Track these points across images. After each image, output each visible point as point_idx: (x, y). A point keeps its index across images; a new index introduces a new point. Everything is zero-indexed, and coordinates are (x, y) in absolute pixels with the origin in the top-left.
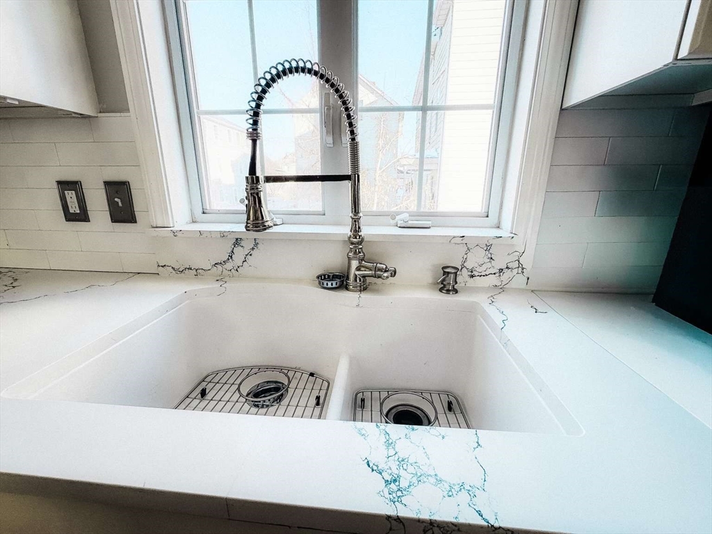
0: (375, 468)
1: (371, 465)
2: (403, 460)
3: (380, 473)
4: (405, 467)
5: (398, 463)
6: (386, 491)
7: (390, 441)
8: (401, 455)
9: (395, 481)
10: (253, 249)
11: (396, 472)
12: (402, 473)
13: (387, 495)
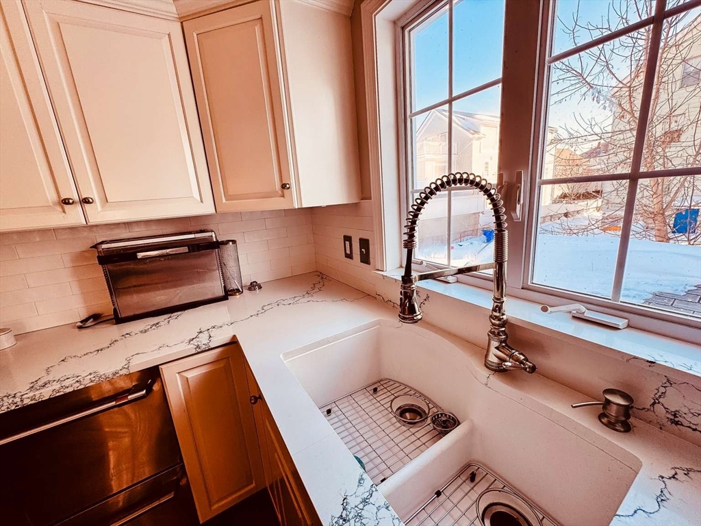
0: (345, 504)
1: (345, 501)
2: (360, 516)
3: (344, 509)
4: (357, 521)
5: (356, 514)
6: (336, 519)
7: (368, 501)
8: (363, 513)
9: (345, 520)
10: (425, 300)
11: (350, 518)
12: (352, 521)
13: (334, 522)
